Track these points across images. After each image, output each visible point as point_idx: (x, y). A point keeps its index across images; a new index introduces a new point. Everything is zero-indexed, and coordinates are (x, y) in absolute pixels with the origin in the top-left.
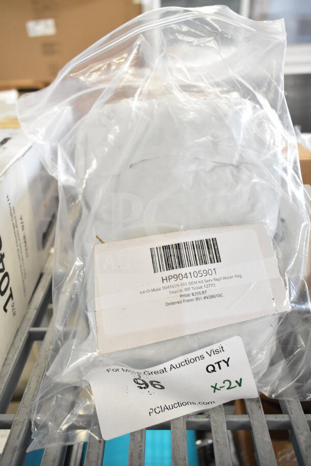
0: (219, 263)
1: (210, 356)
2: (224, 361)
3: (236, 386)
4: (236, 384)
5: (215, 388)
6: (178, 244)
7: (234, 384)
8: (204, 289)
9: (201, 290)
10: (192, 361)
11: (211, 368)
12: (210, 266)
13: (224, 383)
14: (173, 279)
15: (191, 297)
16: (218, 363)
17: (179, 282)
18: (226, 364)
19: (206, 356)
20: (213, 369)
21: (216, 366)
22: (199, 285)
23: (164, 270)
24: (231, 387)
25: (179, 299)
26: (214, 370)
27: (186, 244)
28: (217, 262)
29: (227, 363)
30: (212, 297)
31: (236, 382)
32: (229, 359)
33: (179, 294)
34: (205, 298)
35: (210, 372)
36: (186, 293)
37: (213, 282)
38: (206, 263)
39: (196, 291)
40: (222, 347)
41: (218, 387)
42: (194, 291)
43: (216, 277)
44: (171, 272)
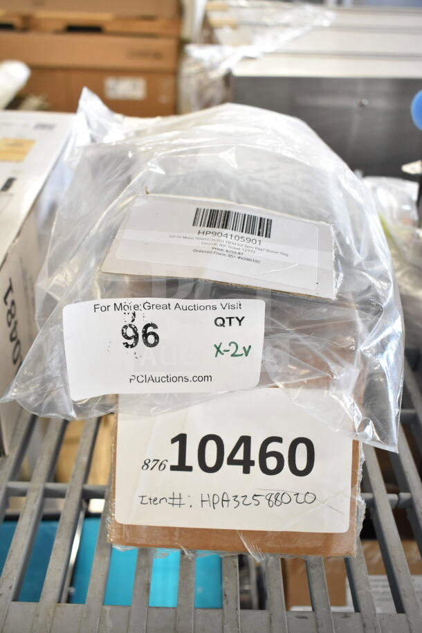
0: (267, 239)
1: (224, 309)
2: (237, 318)
3: (242, 355)
4: (243, 352)
5: (218, 349)
6: (229, 212)
7: (240, 351)
8: (241, 251)
9: (237, 251)
10: (202, 308)
11: (220, 321)
12: (256, 237)
13: (230, 345)
14: (211, 235)
15: (225, 253)
16: (230, 318)
17: (216, 237)
18: (238, 322)
19: (219, 307)
20: (222, 323)
21: (227, 321)
22: (237, 246)
23: (204, 226)
24: (237, 353)
25: (210, 250)
26: (223, 325)
27: (237, 214)
28: (266, 236)
29: (240, 321)
30: (248, 259)
31: (244, 348)
32: (243, 318)
33: (211, 246)
34: (239, 258)
35: (218, 326)
36: (221, 248)
37: (254, 250)
38: (253, 233)
39: (232, 250)
40: (240, 305)
41: (221, 349)
42: (229, 249)
43: (260, 247)
44: (211, 229)
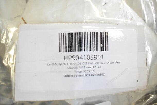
8: (92, 69)
9: (90, 69)
14: (72, 59)
15: (83, 73)
22: (89, 65)
23: (66, 51)
25: (74, 74)
27: (85, 34)
28: (106, 50)
30: (97, 75)
33: (74, 70)
34: (92, 75)
36: (80, 70)
37: (100, 65)
38: (97, 50)
39: (87, 69)
42: (85, 69)
43: (103, 61)
44: (71, 53)
